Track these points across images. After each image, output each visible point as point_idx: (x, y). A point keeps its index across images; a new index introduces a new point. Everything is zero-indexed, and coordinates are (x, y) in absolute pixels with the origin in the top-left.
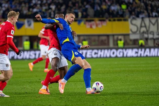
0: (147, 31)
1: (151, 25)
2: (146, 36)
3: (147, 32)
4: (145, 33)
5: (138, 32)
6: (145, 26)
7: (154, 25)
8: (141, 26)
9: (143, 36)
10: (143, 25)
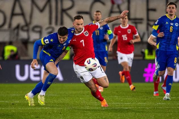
0: (27, 25)
1: (36, 12)
2: (23, 35)
3: (27, 27)
4: (22, 29)
5: (6, 27)
6: (23, 14)
7: (42, 11)
8: (13, 14)
9: (18, 34)
10: (18, 10)
